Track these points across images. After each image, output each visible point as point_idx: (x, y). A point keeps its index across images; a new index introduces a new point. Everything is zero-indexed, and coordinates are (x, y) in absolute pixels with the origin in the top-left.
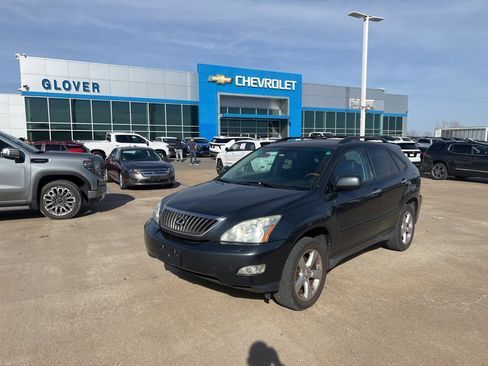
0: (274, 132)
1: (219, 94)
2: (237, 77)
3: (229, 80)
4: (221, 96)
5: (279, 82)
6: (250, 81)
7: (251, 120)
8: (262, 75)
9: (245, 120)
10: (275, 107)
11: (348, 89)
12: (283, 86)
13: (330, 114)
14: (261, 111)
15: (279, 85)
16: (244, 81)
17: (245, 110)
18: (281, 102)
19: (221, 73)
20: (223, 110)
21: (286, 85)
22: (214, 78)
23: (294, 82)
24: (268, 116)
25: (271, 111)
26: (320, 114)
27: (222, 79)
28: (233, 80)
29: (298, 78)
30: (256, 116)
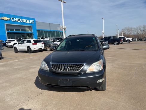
0: (28, 37)
1: (5, 24)
2: (12, 18)
3: (9, 19)
4: (6, 25)
5: (28, 21)
6: (17, 20)
7: (19, 33)
8: (22, 18)
9: (17, 33)
10: (27, 29)
11: (50, 24)
12: (29, 22)
13: (45, 31)
14: (22, 30)
15: (28, 22)
16: (15, 20)
17: (16, 30)
18: (29, 27)
19: (5, 16)
20: (7, 30)
21: (30, 22)
22: (2, 18)
23: (33, 21)
24: (25, 32)
25: (26, 30)
26: (42, 31)
27: (6, 18)
28: (10, 19)
29: (34, 19)
30: (21, 32)
